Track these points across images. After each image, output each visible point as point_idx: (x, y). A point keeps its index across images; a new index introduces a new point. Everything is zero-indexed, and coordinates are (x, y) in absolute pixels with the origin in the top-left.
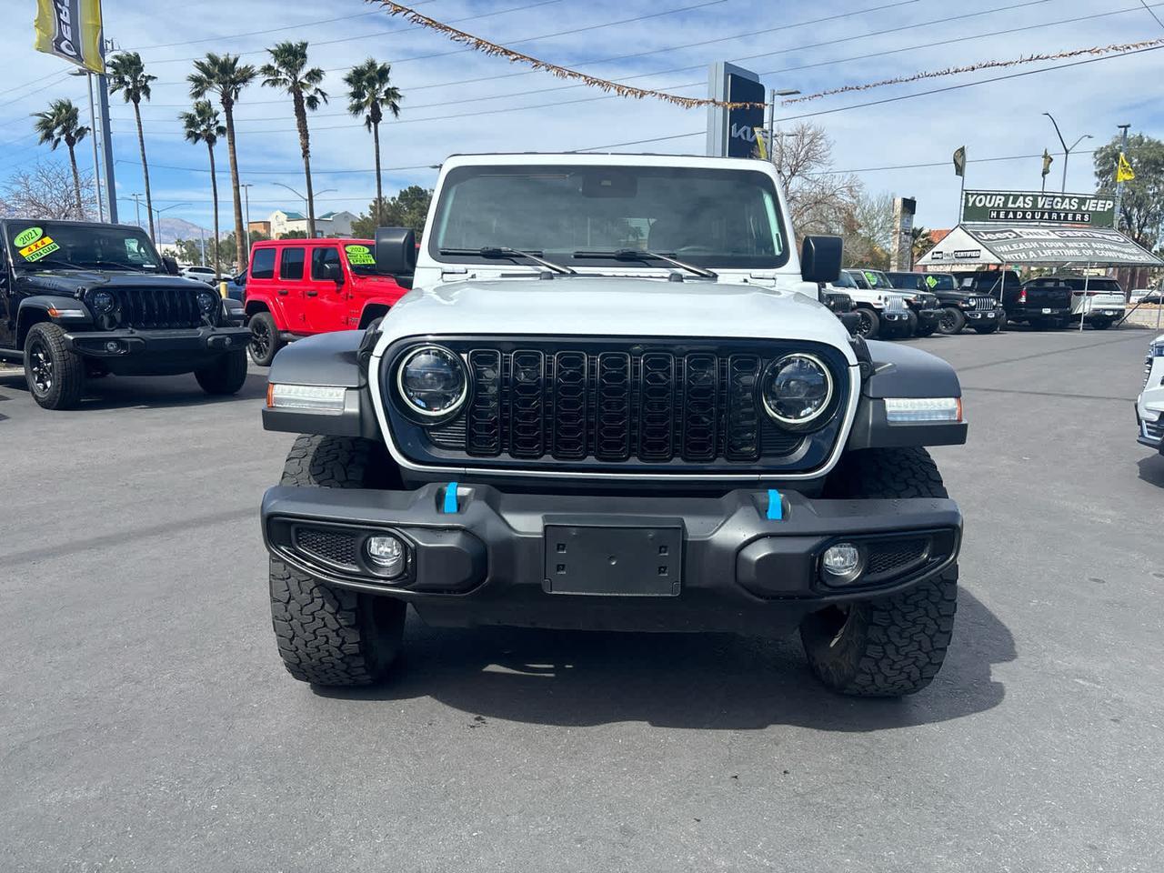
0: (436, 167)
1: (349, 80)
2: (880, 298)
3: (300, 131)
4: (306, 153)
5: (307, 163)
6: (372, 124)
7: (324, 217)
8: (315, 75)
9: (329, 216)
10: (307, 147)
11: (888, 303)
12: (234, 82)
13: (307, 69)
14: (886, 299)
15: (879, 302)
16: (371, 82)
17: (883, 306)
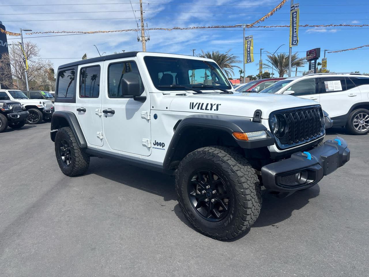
2: (40, 103)
11: (45, 105)
14: (44, 103)
15: (40, 105)
17: (43, 106)
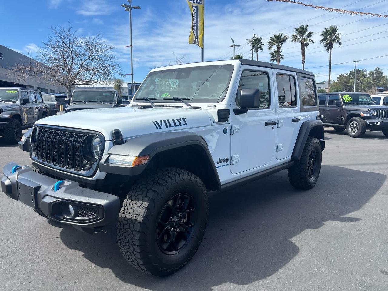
0: (355, 62)
1: (323, 35)
3: (302, 55)
4: (303, 62)
5: (303, 65)
6: (329, 49)
7: (321, 82)
8: (310, 35)
9: (323, 82)
10: (304, 60)
12: (281, 42)
13: (307, 33)
16: (330, 34)
